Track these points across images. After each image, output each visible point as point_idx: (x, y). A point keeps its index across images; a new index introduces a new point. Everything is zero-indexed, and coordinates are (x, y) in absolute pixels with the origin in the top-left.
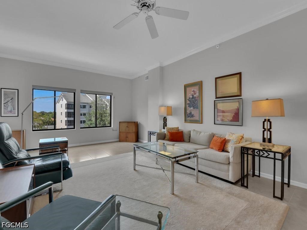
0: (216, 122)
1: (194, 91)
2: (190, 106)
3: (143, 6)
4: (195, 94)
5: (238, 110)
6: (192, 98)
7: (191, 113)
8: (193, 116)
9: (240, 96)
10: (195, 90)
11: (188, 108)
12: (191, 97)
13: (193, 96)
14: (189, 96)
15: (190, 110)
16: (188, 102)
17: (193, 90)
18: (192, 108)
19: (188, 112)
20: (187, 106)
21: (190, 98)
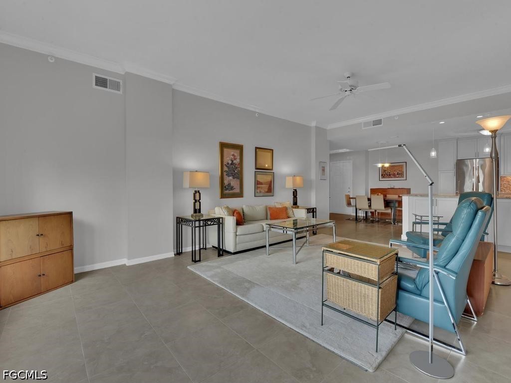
0: (257, 195)
1: (233, 155)
2: (228, 175)
4: (235, 159)
5: (271, 182)
6: (232, 164)
7: (229, 184)
8: (232, 188)
9: (272, 169)
10: (235, 154)
11: (225, 176)
12: (230, 162)
13: (232, 161)
14: (227, 160)
15: (228, 180)
16: (225, 169)
17: (232, 153)
18: (231, 178)
19: (226, 182)
20: (225, 174)
21: (228, 163)
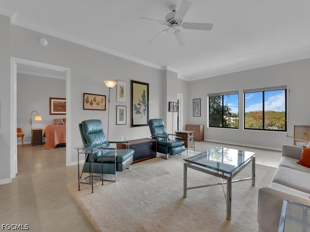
3: (172, 23)
